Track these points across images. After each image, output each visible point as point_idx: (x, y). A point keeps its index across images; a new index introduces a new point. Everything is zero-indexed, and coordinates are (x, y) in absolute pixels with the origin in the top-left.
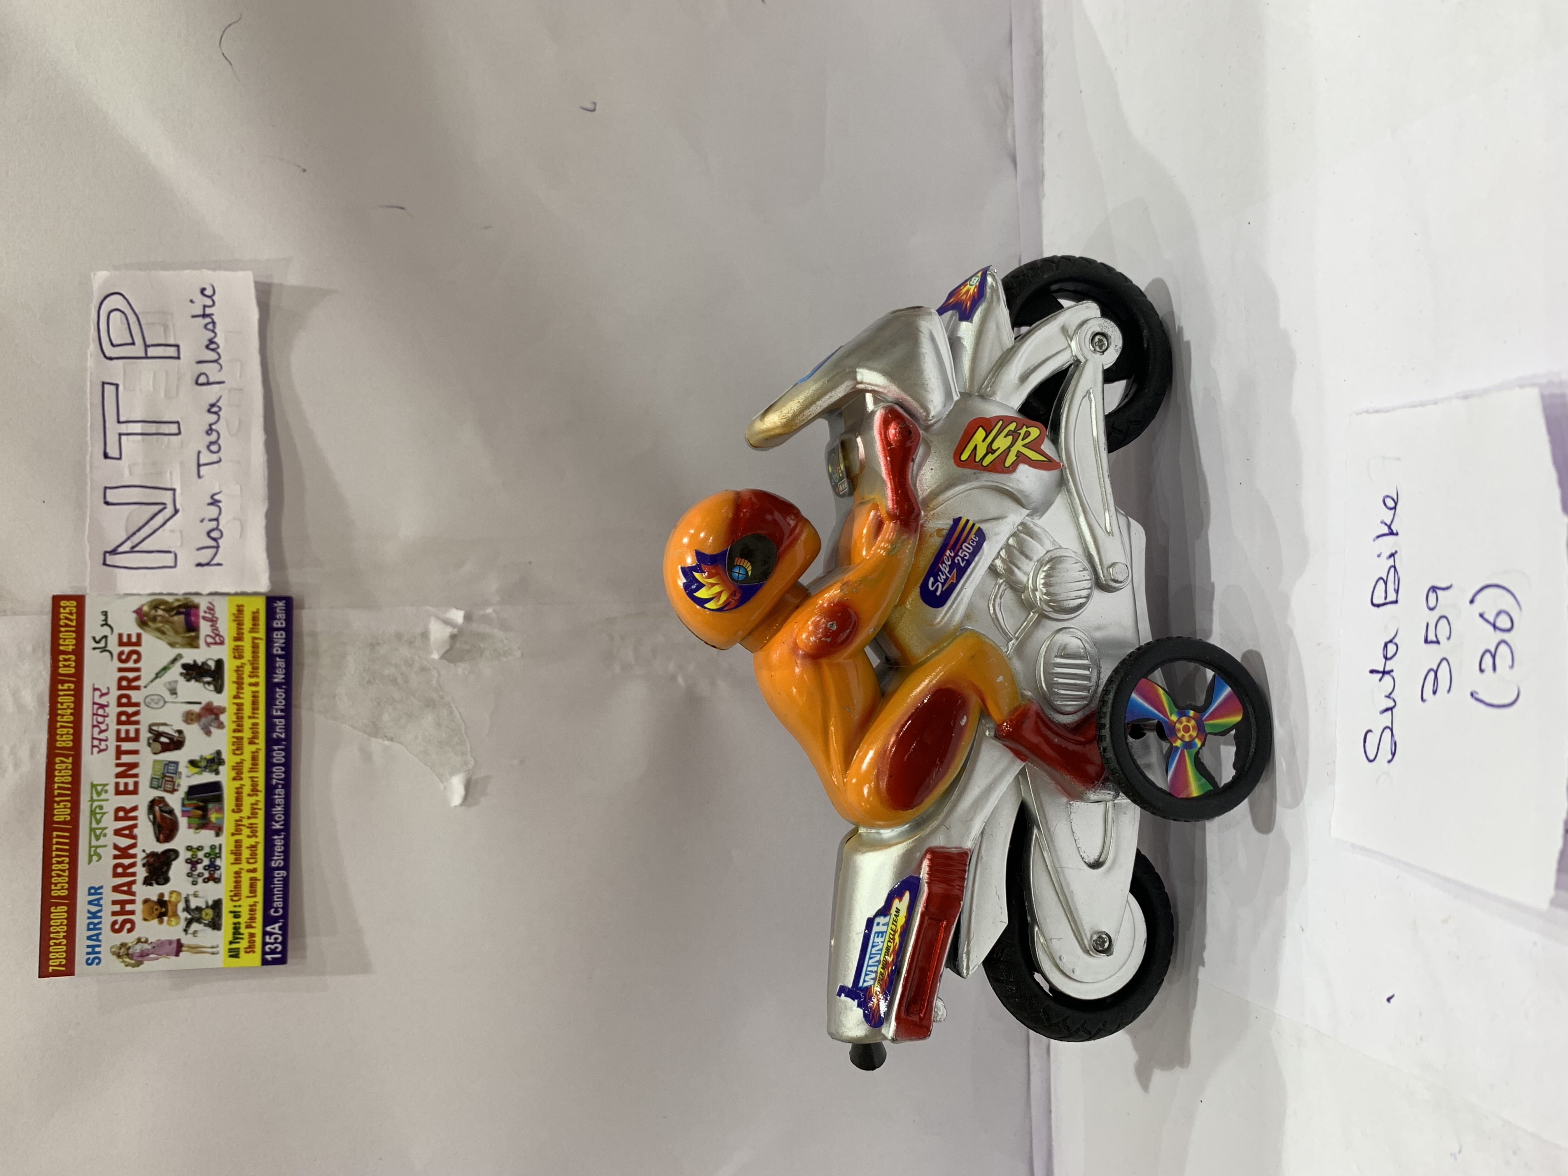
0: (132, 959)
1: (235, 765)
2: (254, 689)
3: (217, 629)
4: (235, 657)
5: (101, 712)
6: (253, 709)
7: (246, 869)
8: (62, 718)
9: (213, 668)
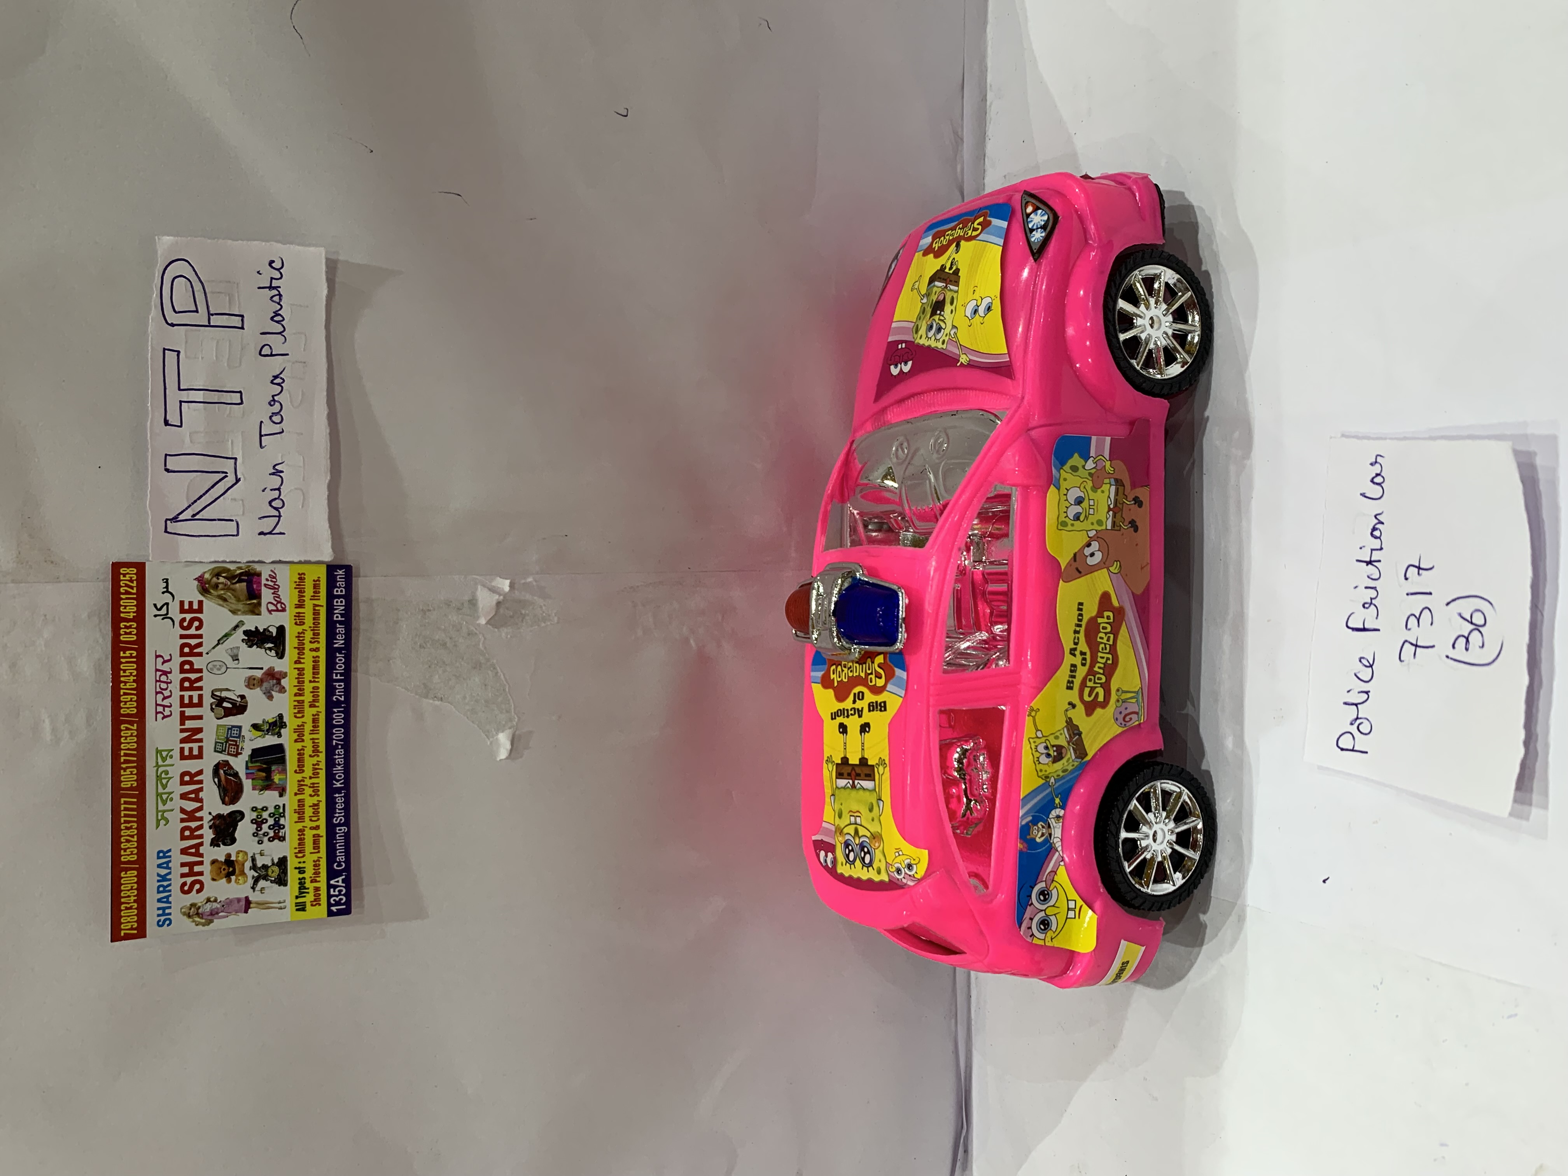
0: (202, 918)
1: (297, 728)
2: (315, 654)
3: (278, 597)
4: (296, 624)
5: (164, 678)
6: (314, 673)
7: (309, 827)
8: (125, 685)
9: (274, 635)
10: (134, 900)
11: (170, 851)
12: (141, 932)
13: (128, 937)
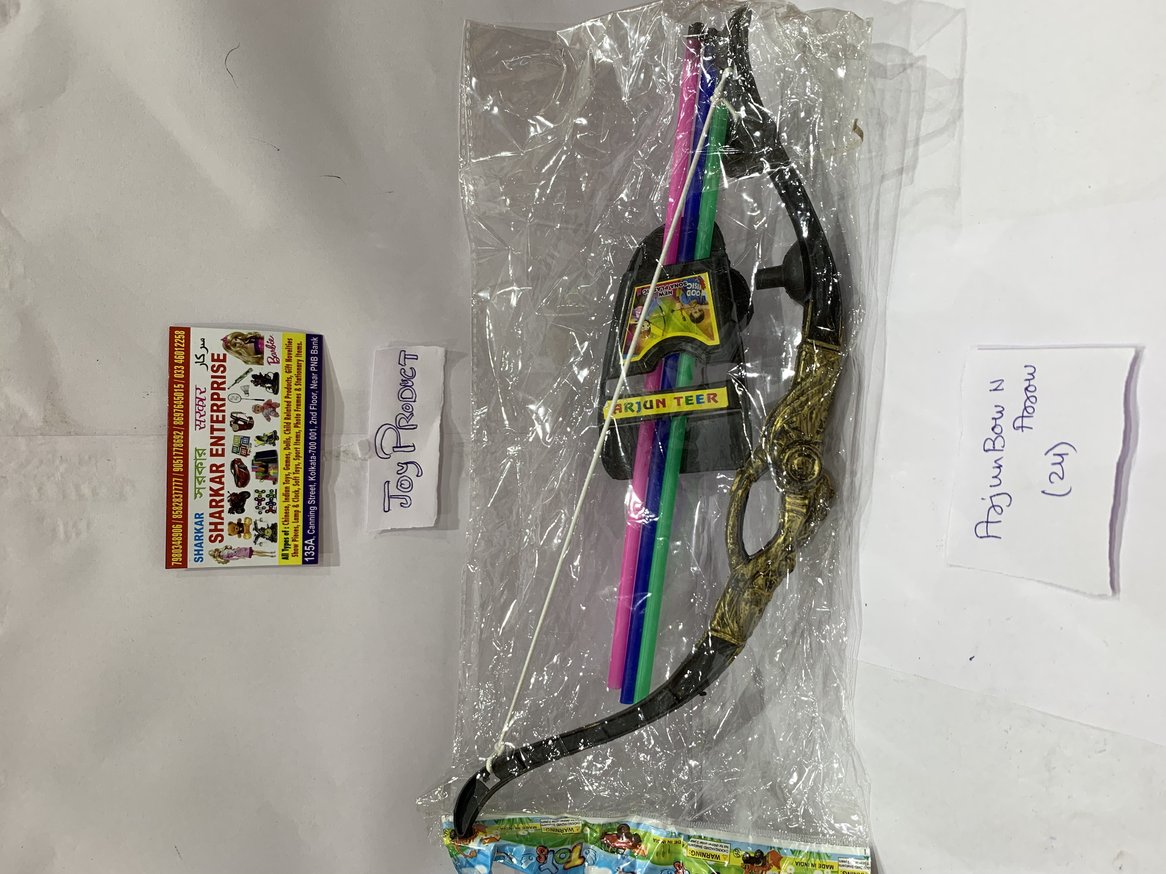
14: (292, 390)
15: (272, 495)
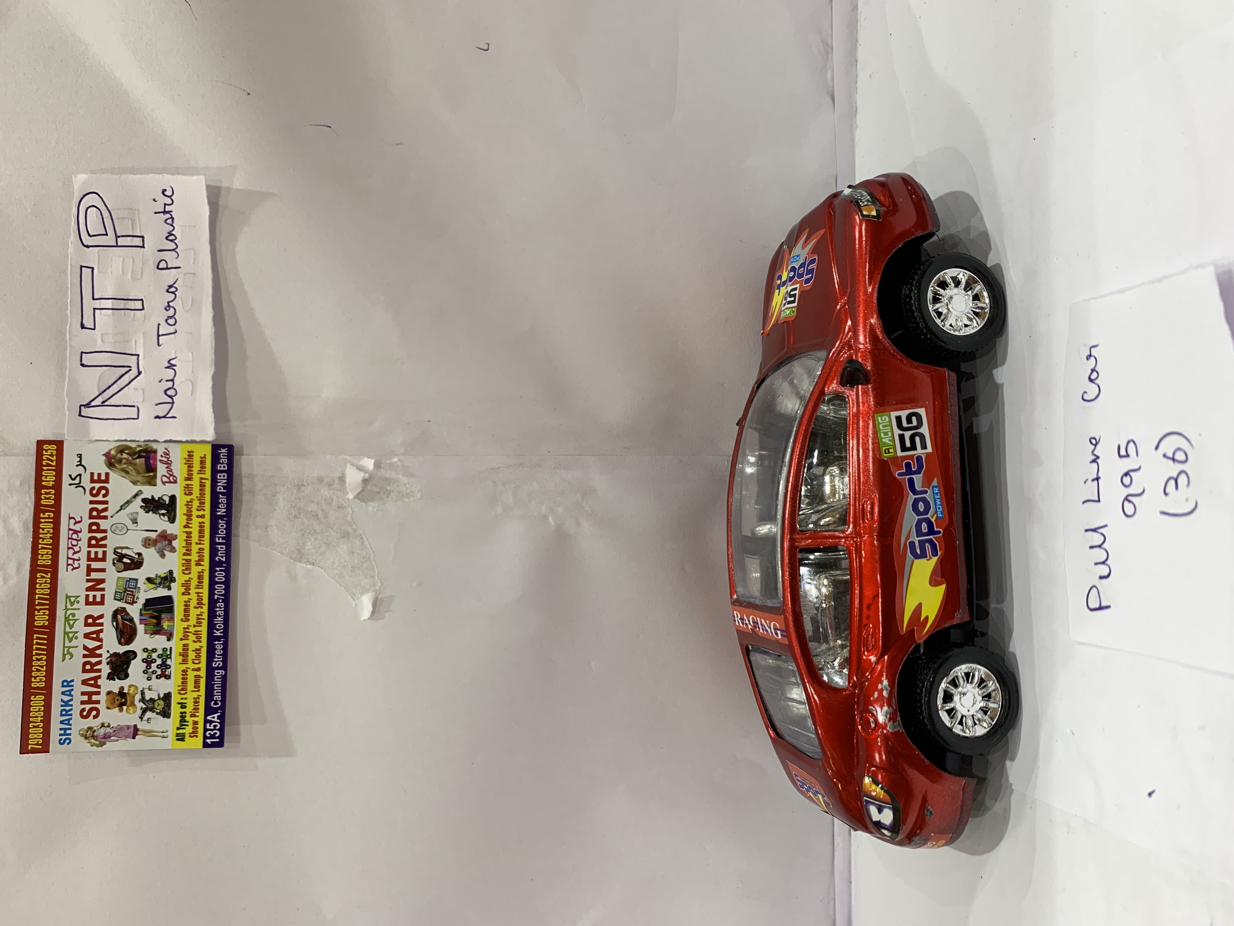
0: (96, 740)
1: (184, 582)
2: (201, 520)
3: (171, 471)
4: (185, 494)
5: (75, 536)
6: (200, 537)
7: (192, 668)
8: (43, 541)
9: (167, 502)
10: (41, 720)
11: (72, 681)
12: (45, 748)
13: (34, 751)
14: (194, 517)
15: (166, 655)
